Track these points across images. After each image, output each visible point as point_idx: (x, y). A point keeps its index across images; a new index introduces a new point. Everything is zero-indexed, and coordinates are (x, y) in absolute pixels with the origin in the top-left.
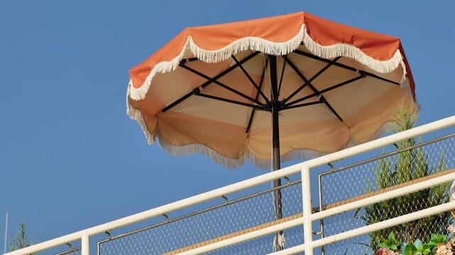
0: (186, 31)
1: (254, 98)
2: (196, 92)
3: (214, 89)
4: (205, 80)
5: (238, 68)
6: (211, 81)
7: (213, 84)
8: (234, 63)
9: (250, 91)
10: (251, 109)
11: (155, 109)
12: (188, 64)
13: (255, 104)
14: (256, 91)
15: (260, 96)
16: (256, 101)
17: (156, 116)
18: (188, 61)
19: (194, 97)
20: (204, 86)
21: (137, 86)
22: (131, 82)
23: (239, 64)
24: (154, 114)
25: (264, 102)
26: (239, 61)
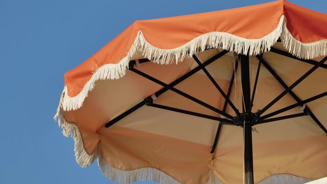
0: (136, 25)
1: (222, 109)
2: (148, 101)
3: (170, 98)
4: (160, 87)
5: (201, 72)
6: (167, 87)
7: (169, 92)
8: (196, 65)
9: (216, 100)
10: (218, 123)
11: (96, 123)
12: (138, 67)
13: (222, 117)
14: (224, 100)
15: (229, 108)
16: (223, 112)
17: (98, 132)
18: (137, 62)
19: (145, 108)
20: (158, 94)
21: (73, 94)
22: (65, 90)
23: (202, 66)
24: (95, 130)
25: (233, 114)
26: (202, 63)
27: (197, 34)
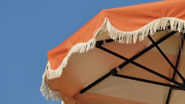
1: (171, 77)
2: (114, 72)
3: (131, 70)
4: (123, 61)
5: (155, 48)
6: (128, 61)
7: (130, 64)
8: (150, 43)
9: (166, 70)
10: (168, 88)
11: (73, 90)
12: (106, 45)
13: (172, 84)
14: (173, 70)
15: (177, 76)
16: (173, 80)
17: (74, 97)
18: (105, 42)
19: (111, 77)
20: (121, 67)
21: (55, 67)
22: (49, 64)
23: (155, 44)
24: (72, 95)
25: (180, 81)
26: (155, 41)
27: (152, 19)
